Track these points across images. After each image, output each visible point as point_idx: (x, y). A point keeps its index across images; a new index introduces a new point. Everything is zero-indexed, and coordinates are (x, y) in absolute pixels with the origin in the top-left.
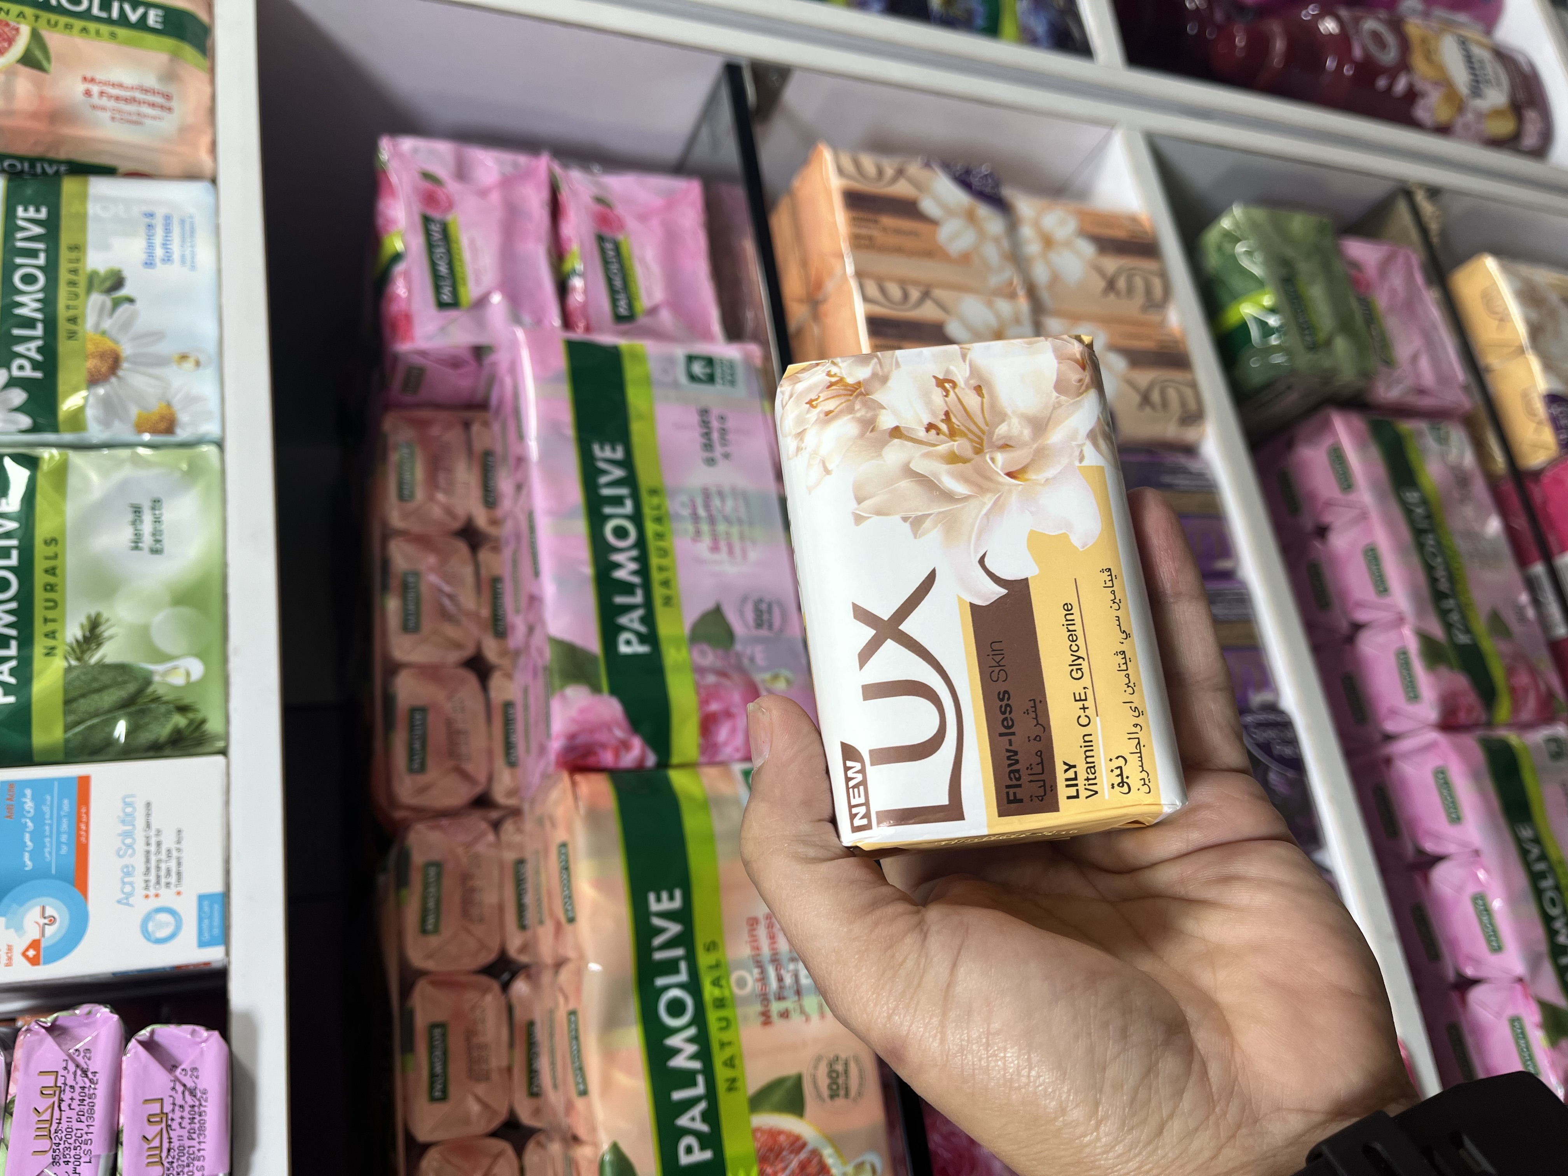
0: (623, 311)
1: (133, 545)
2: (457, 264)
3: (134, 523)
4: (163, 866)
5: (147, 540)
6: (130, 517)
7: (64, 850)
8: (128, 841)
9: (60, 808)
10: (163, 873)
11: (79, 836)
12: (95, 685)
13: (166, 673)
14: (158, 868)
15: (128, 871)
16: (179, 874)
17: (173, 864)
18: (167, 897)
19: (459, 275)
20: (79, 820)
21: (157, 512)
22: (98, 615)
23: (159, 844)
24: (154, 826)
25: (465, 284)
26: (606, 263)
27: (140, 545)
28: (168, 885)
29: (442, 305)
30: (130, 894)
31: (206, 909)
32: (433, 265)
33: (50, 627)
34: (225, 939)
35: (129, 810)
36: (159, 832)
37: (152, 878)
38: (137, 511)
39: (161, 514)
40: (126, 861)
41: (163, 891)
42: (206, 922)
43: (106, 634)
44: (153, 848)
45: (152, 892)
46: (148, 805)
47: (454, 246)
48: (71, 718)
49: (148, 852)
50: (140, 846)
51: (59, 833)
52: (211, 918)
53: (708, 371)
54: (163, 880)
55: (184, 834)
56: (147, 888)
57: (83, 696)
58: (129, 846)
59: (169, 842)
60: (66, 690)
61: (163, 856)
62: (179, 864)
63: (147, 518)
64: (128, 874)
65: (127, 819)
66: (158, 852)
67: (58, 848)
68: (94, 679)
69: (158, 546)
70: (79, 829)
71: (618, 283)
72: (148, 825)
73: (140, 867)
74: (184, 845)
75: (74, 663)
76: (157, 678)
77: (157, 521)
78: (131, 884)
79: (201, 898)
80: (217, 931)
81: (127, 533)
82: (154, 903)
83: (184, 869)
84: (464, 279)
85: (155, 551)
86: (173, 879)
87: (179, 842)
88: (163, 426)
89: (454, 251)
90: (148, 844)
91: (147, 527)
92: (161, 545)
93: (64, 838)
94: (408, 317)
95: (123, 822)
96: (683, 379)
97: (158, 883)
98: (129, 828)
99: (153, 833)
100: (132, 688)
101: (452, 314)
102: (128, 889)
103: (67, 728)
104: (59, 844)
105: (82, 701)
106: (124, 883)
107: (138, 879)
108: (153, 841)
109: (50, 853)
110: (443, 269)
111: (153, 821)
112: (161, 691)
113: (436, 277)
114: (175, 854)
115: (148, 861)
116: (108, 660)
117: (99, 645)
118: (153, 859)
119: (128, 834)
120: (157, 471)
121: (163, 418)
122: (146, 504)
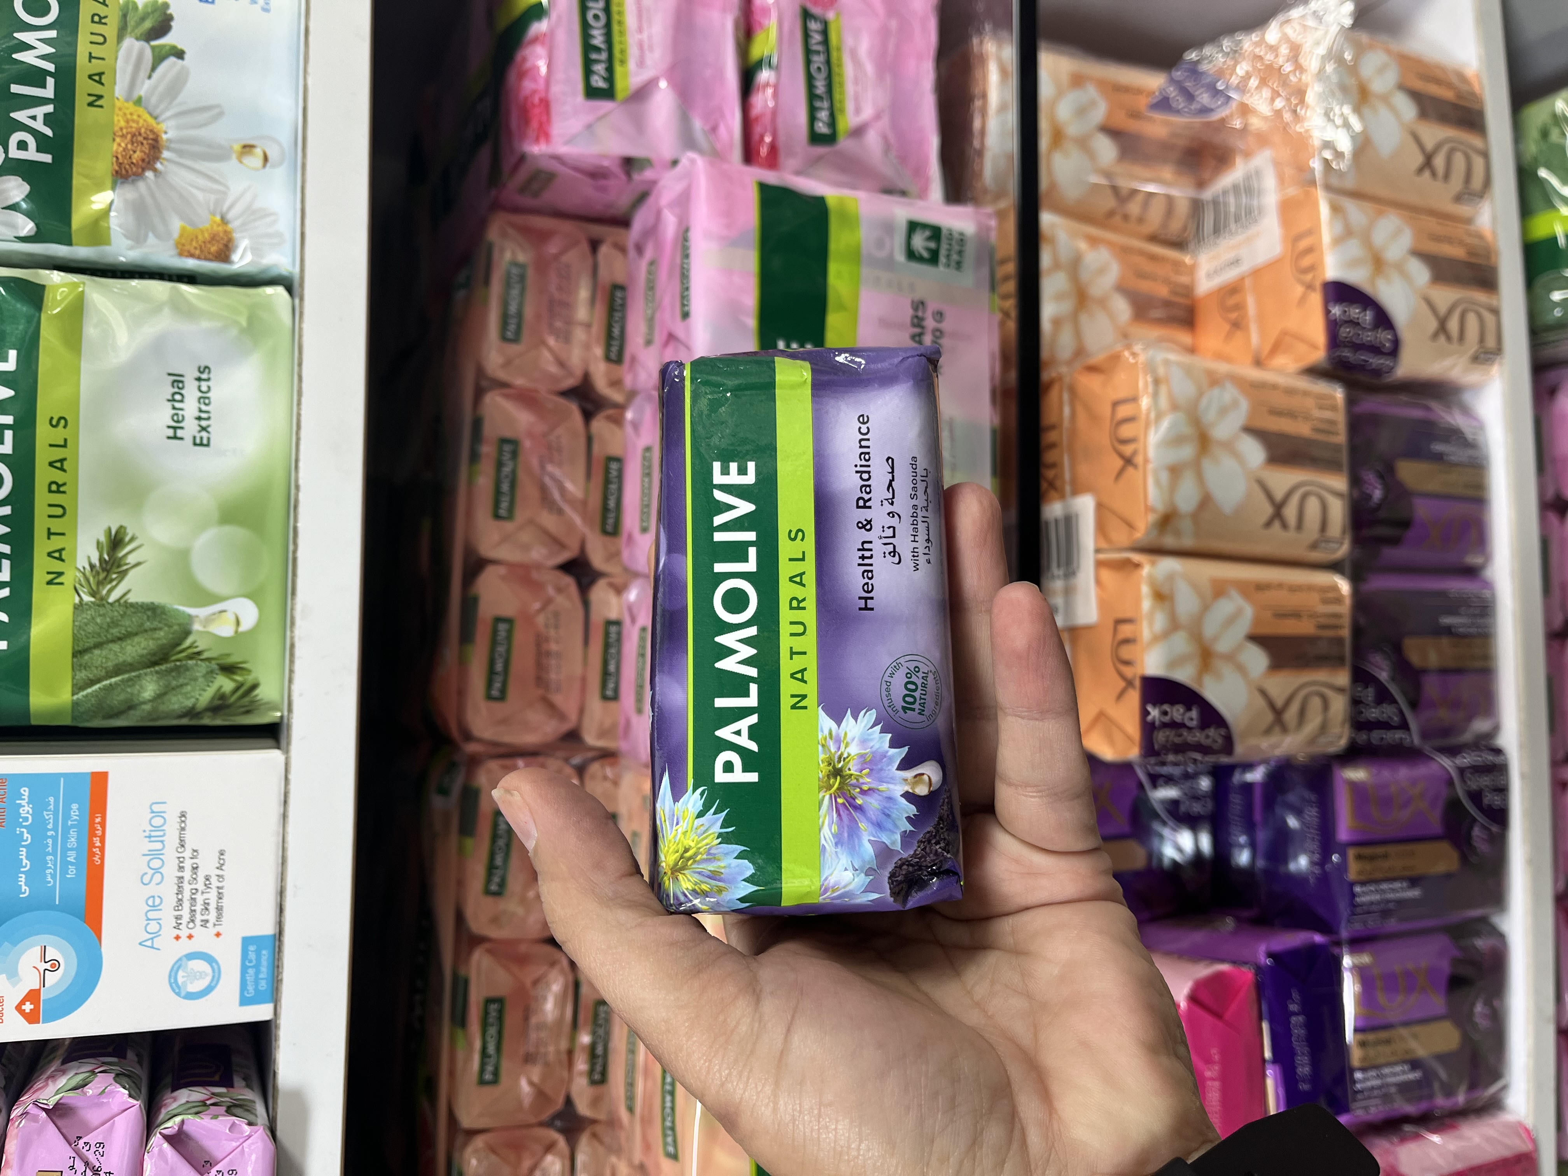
1: (171, 432)
3: (172, 399)
4: (200, 898)
5: (190, 428)
6: (168, 389)
7: (72, 872)
8: (156, 864)
9: (67, 816)
10: (199, 907)
11: (91, 854)
12: (115, 631)
13: (208, 620)
14: (193, 901)
15: (154, 904)
16: (219, 909)
17: (212, 896)
18: (203, 940)
20: (92, 833)
21: (204, 386)
22: (121, 530)
23: (195, 869)
24: (190, 845)
26: (808, 52)
27: (180, 432)
28: (205, 923)
30: (157, 934)
31: (252, 956)
33: (56, 543)
34: (274, 996)
35: (157, 821)
36: (195, 852)
37: (185, 913)
38: (178, 381)
39: (210, 389)
40: (151, 890)
41: (198, 931)
42: (251, 975)
43: (131, 559)
44: (187, 874)
45: (184, 932)
46: (183, 815)
48: (83, 675)
49: (180, 879)
50: (171, 871)
51: (65, 850)
52: (257, 967)
53: (932, 245)
54: (199, 918)
55: (227, 857)
56: (177, 927)
57: (98, 646)
58: (157, 871)
59: (207, 866)
60: (76, 639)
61: (200, 886)
62: (220, 896)
63: (191, 392)
64: (154, 907)
65: (155, 834)
66: (194, 880)
67: (64, 871)
68: (114, 623)
69: (204, 435)
70: (91, 845)
72: (182, 843)
73: (171, 900)
74: (227, 871)
75: (87, 598)
76: (197, 627)
77: (204, 399)
78: (158, 920)
79: (247, 941)
80: (263, 985)
81: (165, 415)
82: (186, 947)
83: (225, 903)
85: (199, 444)
86: (212, 916)
87: (220, 867)
88: (214, 250)
90: (181, 868)
91: (190, 408)
92: (208, 434)
93: (72, 857)
94: (545, 105)
95: (150, 838)
96: (900, 257)
97: (192, 920)
98: (158, 846)
99: (188, 854)
100: (163, 636)
101: (605, 106)
102: (153, 927)
103: (77, 688)
104: (65, 864)
105: (97, 652)
106: (149, 919)
107: (167, 915)
108: (188, 864)
109: (54, 876)
111: (188, 836)
112: (201, 645)
114: (215, 882)
115: (180, 891)
116: (132, 598)
117: (123, 574)
118: (187, 888)
119: (155, 854)
120: (205, 324)
121: (214, 238)
122: (190, 375)
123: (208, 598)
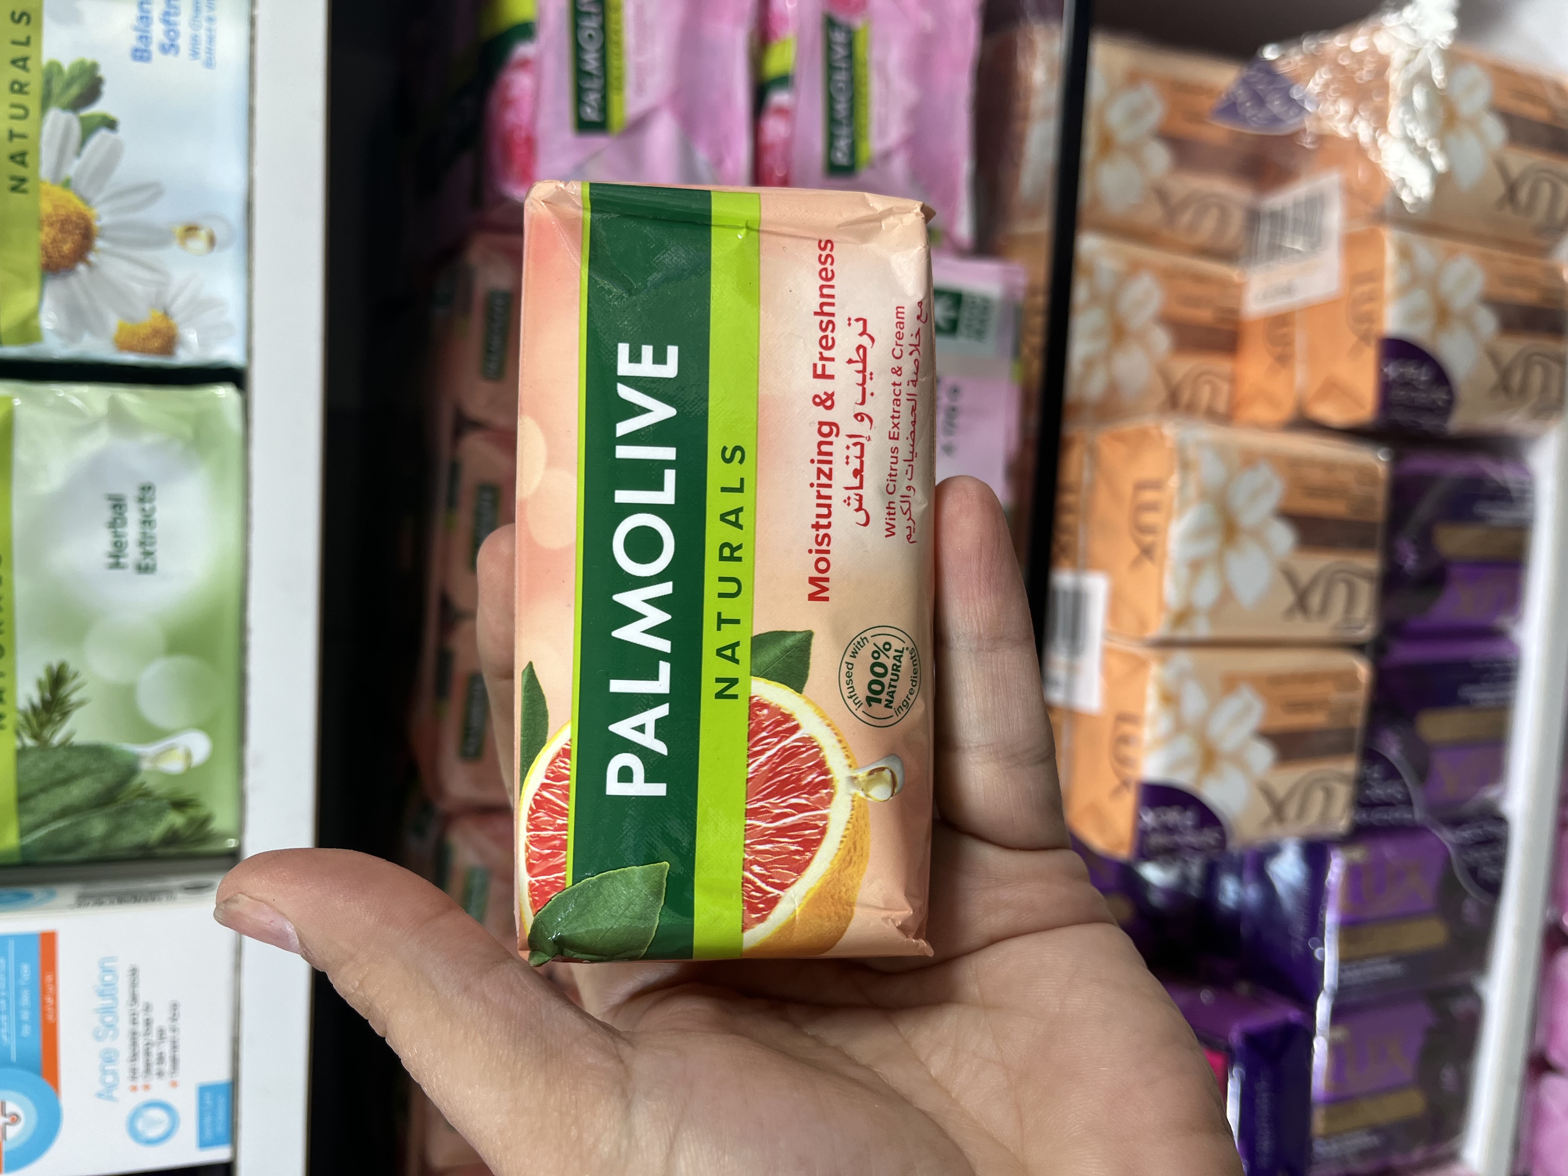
0: (841, 158)
1: (111, 560)
2: (612, 49)
3: (113, 525)
4: (154, 1051)
5: (133, 553)
6: (107, 514)
7: (27, 1030)
8: (109, 1019)
9: (18, 976)
10: (154, 1058)
11: (43, 1013)
12: (59, 775)
13: (157, 757)
14: (147, 1053)
15: (109, 1057)
16: (174, 1061)
17: (166, 1048)
18: (159, 1090)
19: (613, 73)
20: (43, 993)
21: (147, 506)
22: (63, 667)
23: (148, 1022)
24: (143, 998)
25: (620, 89)
26: (830, 69)
27: (122, 560)
28: (160, 1074)
29: (583, 126)
30: (112, 1087)
31: (208, 1101)
32: (578, 50)
34: (232, 1138)
35: (108, 978)
36: (148, 1008)
37: (140, 1064)
38: (118, 504)
39: (153, 510)
40: (106, 1044)
41: (154, 1081)
42: (208, 1119)
43: (74, 698)
44: (141, 1028)
45: (140, 1082)
46: (134, 972)
47: (612, 16)
48: (28, 819)
49: (134, 1034)
50: (124, 1025)
51: (18, 1009)
52: (214, 1114)
53: (952, 314)
54: (155, 1068)
55: (182, 1010)
56: (134, 1077)
57: (44, 790)
58: (110, 1026)
59: (160, 1018)
60: (19, 784)
61: (154, 1037)
62: (174, 1046)
63: (133, 515)
64: (110, 1061)
65: (106, 990)
66: (147, 1033)
67: (19, 1029)
68: (58, 767)
69: (148, 561)
70: (43, 1004)
71: (841, 108)
72: (134, 998)
73: (125, 1052)
74: (181, 1023)
75: (29, 741)
76: (145, 765)
77: (147, 521)
78: (114, 1073)
79: (204, 1090)
80: (221, 1129)
81: (103, 541)
82: (143, 1096)
83: (181, 1054)
84: (620, 78)
85: (144, 570)
86: (167, 1066)
87: (174, 1018)
88: (157, 343)
89: (612, 26)
90: (134, 1022)
91: (132, 531)
92: (153, 559)
93: (26, 1016)
94: (530, 143)
95: (102, 994)
97: (148, 1070)
98: (108, 1002)
99: (140, 1007)
100: (108, 779)
101: (597, 141)
102: (109, 1079)
104: (19, 1022)
105: (43, 796)
106: (105, 1072)
107: (123, 1067)
108: (141, 1018)
109: (8, 1035)
110: (591, 62)
111: (141, 992)
112: (151, 782)
113: (580, 73)
114: (169, 1034)
115: (134, 1043)
116: (77, 740)
117: (65, 715)
118: (141, 1042)
119: (107, 1010)
120: (148, 439)
121: (156, 332)
122: (131, 494)
123: (153, 734)
